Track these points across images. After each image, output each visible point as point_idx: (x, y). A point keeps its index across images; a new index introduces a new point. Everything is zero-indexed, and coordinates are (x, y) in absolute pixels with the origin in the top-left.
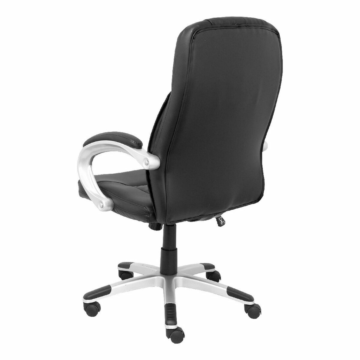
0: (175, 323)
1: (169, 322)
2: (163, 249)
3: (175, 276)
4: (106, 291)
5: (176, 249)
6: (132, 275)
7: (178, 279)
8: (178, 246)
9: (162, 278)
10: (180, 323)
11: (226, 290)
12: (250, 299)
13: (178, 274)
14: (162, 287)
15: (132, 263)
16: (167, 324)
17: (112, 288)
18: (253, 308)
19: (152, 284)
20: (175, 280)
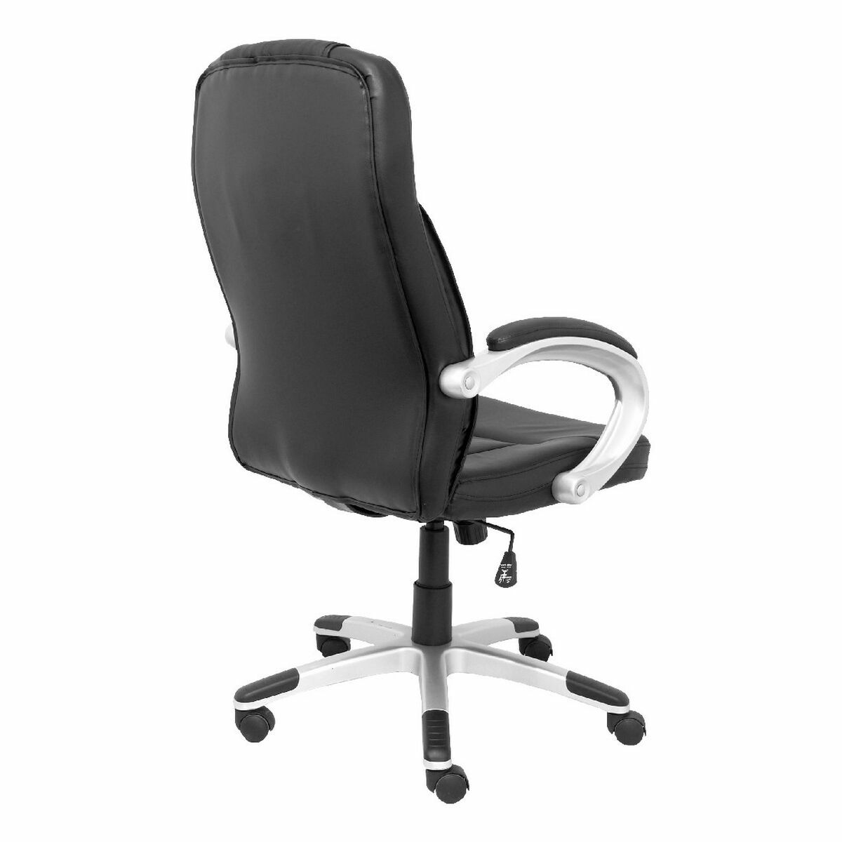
0: (447, 757)
1: (434, 754)
2: (418, 586)
3: (448, 647)
4: (286, 682)
5: (450, 585)
6: (348, 645)
7: (455, 655)
8: (453, 577)
9: (417, 652)
10: (459, 757)
11: (564, 679)
12: (620, 699)
13: (453, 643)
14: (417, 672)
15: (347, 617)
16: (427, 758)
17: (302, 676)
18: (627, 721)
19: (394, 666)
20: (447, 657)
